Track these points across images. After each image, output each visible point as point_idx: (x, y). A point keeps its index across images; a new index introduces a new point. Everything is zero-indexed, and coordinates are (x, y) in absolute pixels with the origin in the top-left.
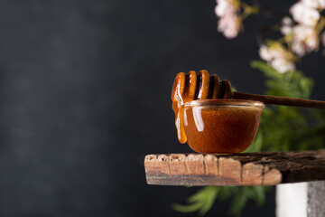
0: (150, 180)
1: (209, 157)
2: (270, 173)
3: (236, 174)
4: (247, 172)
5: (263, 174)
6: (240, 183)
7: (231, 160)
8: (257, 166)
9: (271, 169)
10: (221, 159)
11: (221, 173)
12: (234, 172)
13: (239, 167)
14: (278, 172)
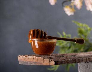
0: (20, 63)
1: (35, 57)
2: (51, 62)
3: (42, 62)
4: (45, 61)
5: (50, 62)
6: (44, 65)
7: (41, 58)
8: (48, 60)
9: (51, 60)
10: (38, 57)
11: (38, 62)
12: (42, 61)
13: (43, 60)
14: (54, 61)
